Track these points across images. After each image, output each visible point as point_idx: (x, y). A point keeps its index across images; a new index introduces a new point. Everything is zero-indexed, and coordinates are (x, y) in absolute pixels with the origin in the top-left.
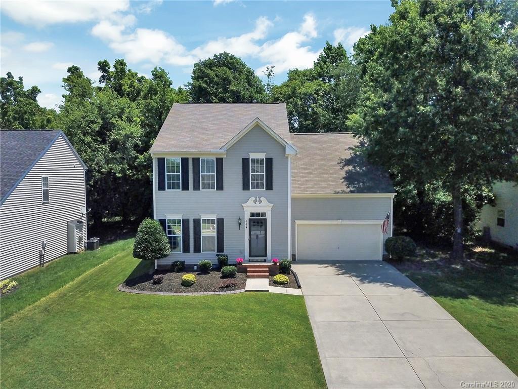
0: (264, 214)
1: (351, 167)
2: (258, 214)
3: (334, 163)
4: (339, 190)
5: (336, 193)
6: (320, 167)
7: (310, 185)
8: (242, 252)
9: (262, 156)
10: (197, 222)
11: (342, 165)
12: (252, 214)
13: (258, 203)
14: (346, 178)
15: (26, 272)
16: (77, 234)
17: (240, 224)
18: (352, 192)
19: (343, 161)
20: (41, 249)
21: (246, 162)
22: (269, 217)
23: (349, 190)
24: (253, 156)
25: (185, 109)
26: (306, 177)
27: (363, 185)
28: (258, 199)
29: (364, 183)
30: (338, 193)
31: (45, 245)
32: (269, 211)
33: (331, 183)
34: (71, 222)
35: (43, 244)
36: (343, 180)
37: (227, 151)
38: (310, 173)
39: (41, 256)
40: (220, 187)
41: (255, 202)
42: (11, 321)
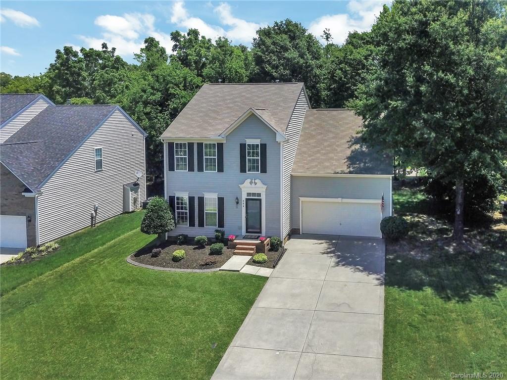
0: (259, 195)
1: (358, 146)
2: (254, 194)
3: (345, 141)
4: (339, 170)
5: (336, 173)
6: (329, 146)
7: (314, 164)
8: (240, 228)
9: (257, 142)
10: (201, 200)
11: (350, 143)
12: (249, 194)
13: (253, 184)
14: (349, 158)
15: (75, 233)
16: (131, 195)
17: (237, 203)
18: (350, 172)
19: (353, 140)
20: (93, 212)
21: (243, 146)
22: (263, 197)
23: (348, 170)
24: (249, 142)
25: (211, 90)
26: (313, 156)
27: (365, 165)
28: (253, 181)
29: (365, 163)
30: (338, 173)
31: (97, 208)
32: (264, 191)
33: (334, 163)
34: (126, 185)
35: (95, 207)
36: (346, 160)
37: (226, 137)
38: (318, 152)
39: (92, 218)
40: (221, 169)
41: (251, 183)
42: (26, 287)
